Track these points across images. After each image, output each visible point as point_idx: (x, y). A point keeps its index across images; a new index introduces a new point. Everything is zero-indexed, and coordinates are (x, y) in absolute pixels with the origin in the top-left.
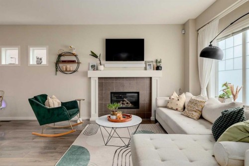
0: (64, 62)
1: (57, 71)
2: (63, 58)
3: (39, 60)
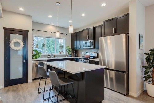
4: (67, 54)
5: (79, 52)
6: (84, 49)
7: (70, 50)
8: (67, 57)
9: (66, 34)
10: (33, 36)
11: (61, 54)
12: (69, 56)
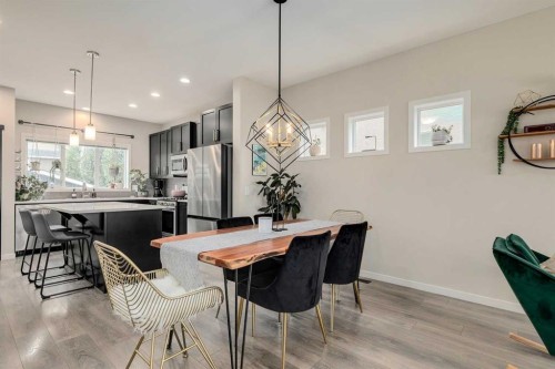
0: (534, 130)
1: (501, 158)
2: (526, 121)
3: (441, 135)
4: (135, 188)
5: (169, 185)
6: (175, 176)
7: (143, 180)
8: (133, 198)
9: (132, 137)
10: (24, 139)
11: (116, 189)
12: (139, 193)
